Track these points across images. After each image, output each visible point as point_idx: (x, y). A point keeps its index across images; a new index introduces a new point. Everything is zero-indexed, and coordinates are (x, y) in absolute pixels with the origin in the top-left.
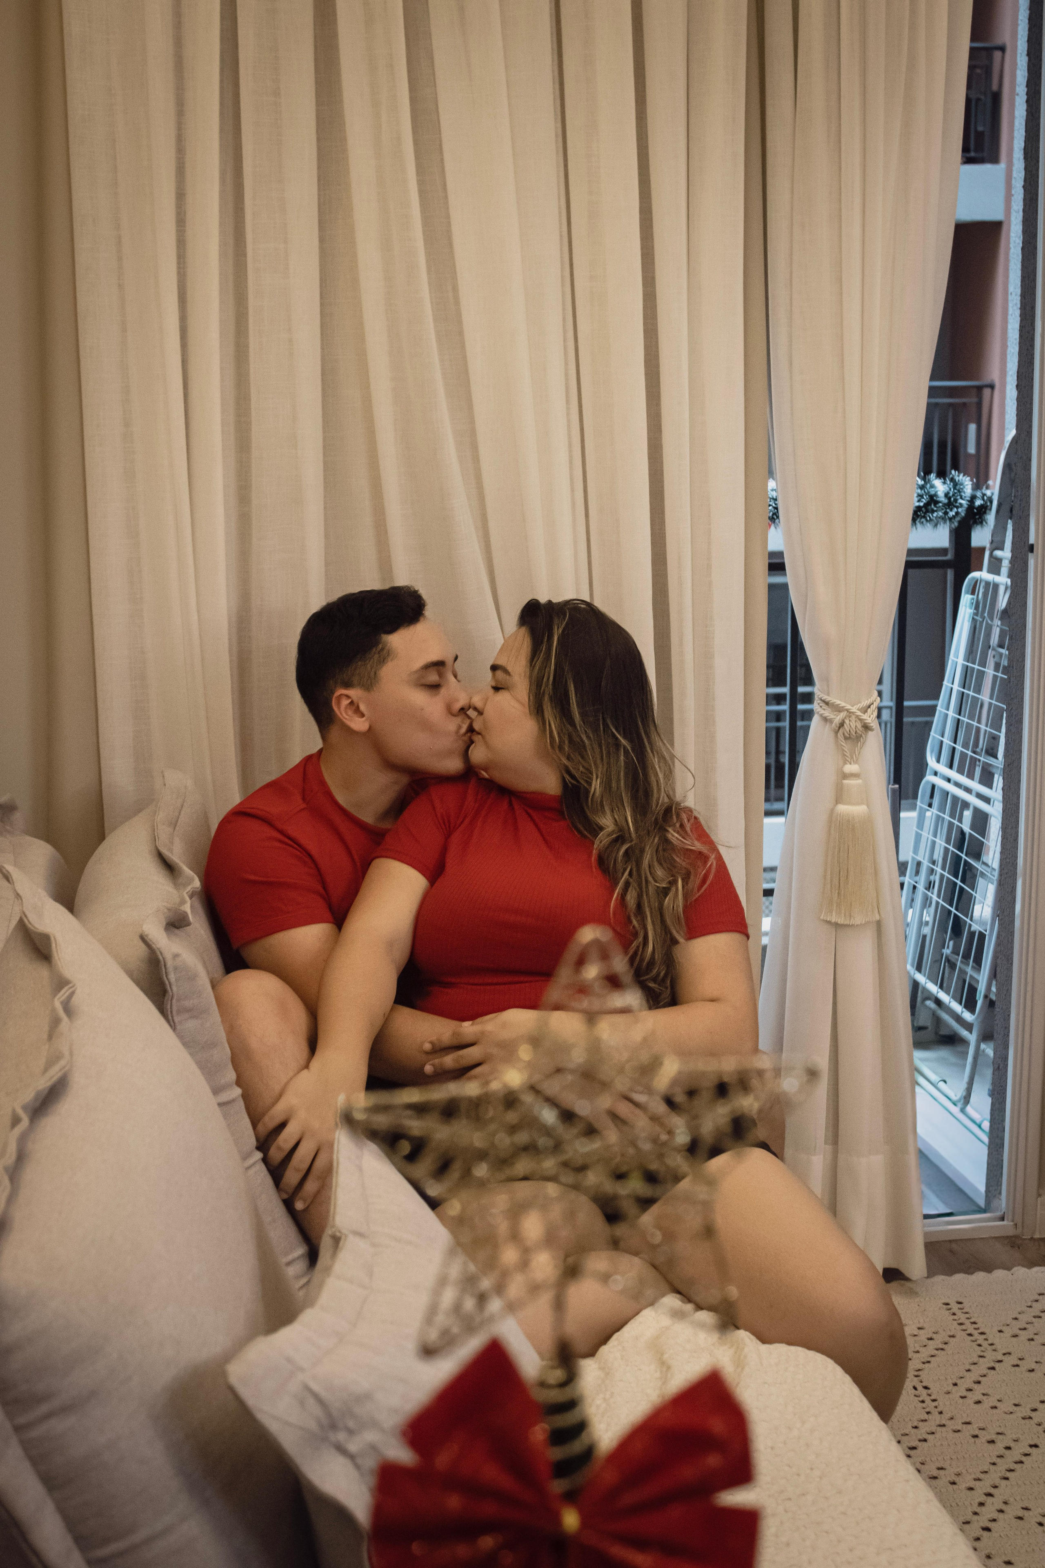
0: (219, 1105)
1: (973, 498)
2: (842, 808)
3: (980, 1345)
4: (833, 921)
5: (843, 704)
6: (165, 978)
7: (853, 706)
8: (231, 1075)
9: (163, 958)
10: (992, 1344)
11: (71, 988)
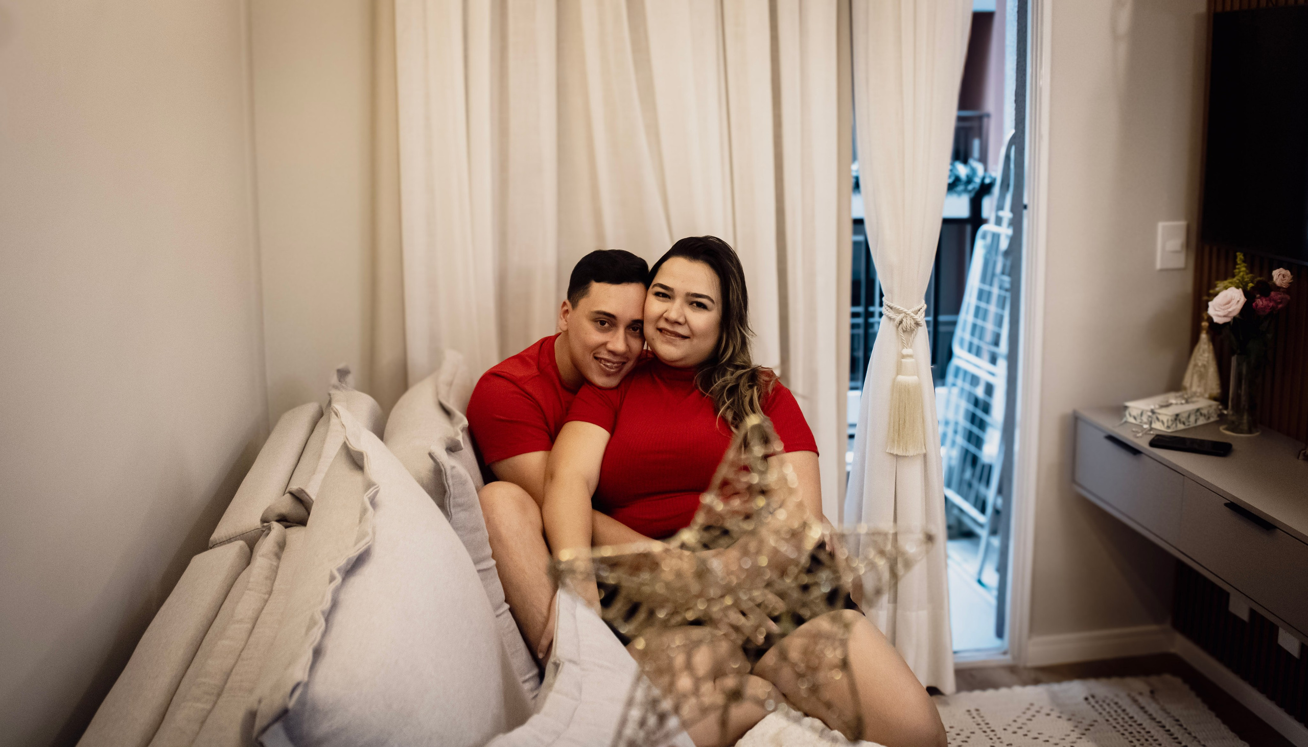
0: (479, 571)
1: (983, 179)
2: (901, 378)
3: (991, 739)
4: (895, 453)
5: (902, 309)
6: (445, 482)
7: (908, 310)
8: (489, 551)
9: (445, 469)
10: (999, 738)
11: (376, 488)
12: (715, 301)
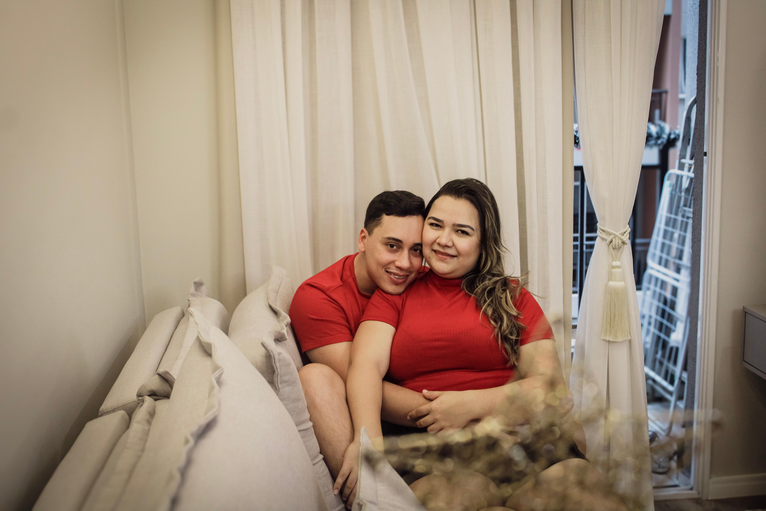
0: (300, 431)
1: (670, 134)
2: (611, 283)
4: (607, 340)
5: (612, 231)
6: (274, 364)
7: (617, 232)
8: (307, 416)
9: (273, 355)
11: (220, 371)
12: (475, 230)
